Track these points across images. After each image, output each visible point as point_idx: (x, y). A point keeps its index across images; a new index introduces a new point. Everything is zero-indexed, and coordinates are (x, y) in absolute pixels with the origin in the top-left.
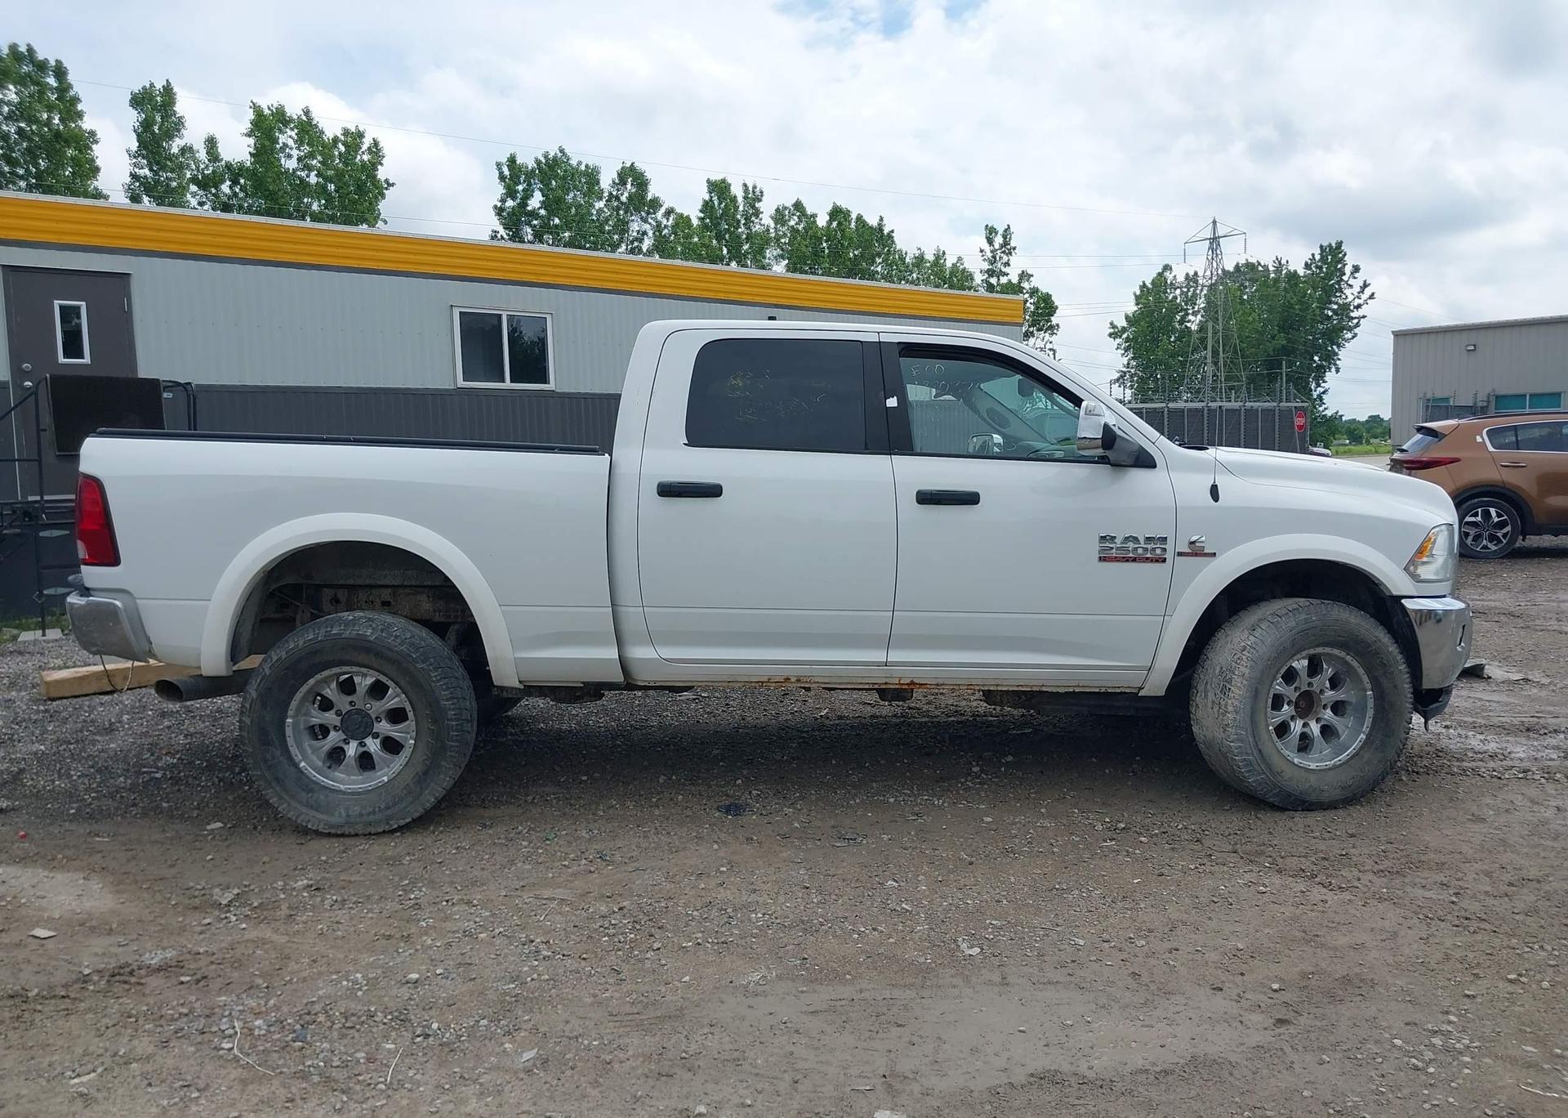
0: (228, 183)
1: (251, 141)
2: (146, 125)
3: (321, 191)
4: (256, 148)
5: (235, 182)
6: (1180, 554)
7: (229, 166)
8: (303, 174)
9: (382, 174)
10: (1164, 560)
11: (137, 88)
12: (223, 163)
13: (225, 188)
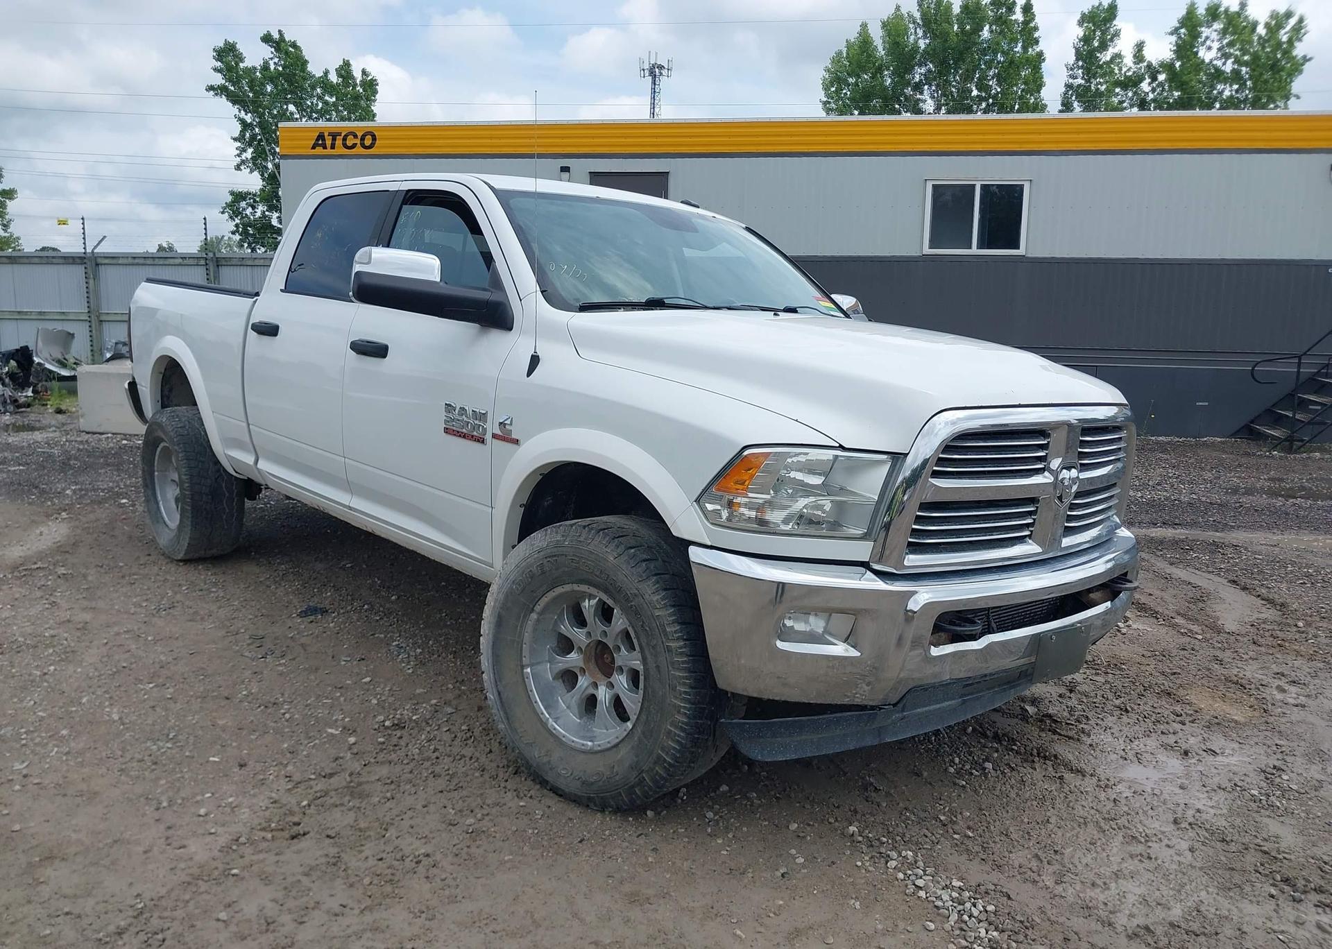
0: (1148, 80)
1: (1174, 38)
2: (1086, 40)
3: (1236, 76)
4: (1177, 45)
5: (1154, 79)
6: (494, 436)
7: (1149, 66)
8: (1219, 63)
9: (1299, 50)
10: (481, 441)
11: (1086, 8)
12: (1145, 64)
13: (1145, 86)
